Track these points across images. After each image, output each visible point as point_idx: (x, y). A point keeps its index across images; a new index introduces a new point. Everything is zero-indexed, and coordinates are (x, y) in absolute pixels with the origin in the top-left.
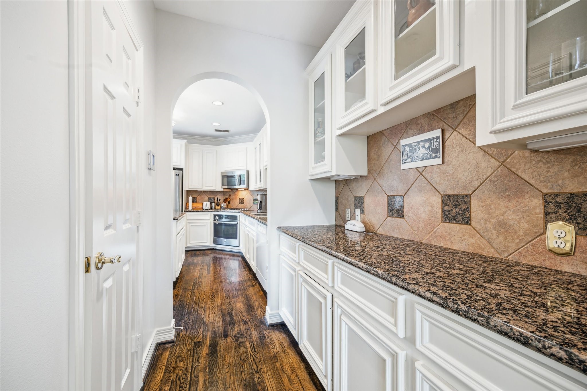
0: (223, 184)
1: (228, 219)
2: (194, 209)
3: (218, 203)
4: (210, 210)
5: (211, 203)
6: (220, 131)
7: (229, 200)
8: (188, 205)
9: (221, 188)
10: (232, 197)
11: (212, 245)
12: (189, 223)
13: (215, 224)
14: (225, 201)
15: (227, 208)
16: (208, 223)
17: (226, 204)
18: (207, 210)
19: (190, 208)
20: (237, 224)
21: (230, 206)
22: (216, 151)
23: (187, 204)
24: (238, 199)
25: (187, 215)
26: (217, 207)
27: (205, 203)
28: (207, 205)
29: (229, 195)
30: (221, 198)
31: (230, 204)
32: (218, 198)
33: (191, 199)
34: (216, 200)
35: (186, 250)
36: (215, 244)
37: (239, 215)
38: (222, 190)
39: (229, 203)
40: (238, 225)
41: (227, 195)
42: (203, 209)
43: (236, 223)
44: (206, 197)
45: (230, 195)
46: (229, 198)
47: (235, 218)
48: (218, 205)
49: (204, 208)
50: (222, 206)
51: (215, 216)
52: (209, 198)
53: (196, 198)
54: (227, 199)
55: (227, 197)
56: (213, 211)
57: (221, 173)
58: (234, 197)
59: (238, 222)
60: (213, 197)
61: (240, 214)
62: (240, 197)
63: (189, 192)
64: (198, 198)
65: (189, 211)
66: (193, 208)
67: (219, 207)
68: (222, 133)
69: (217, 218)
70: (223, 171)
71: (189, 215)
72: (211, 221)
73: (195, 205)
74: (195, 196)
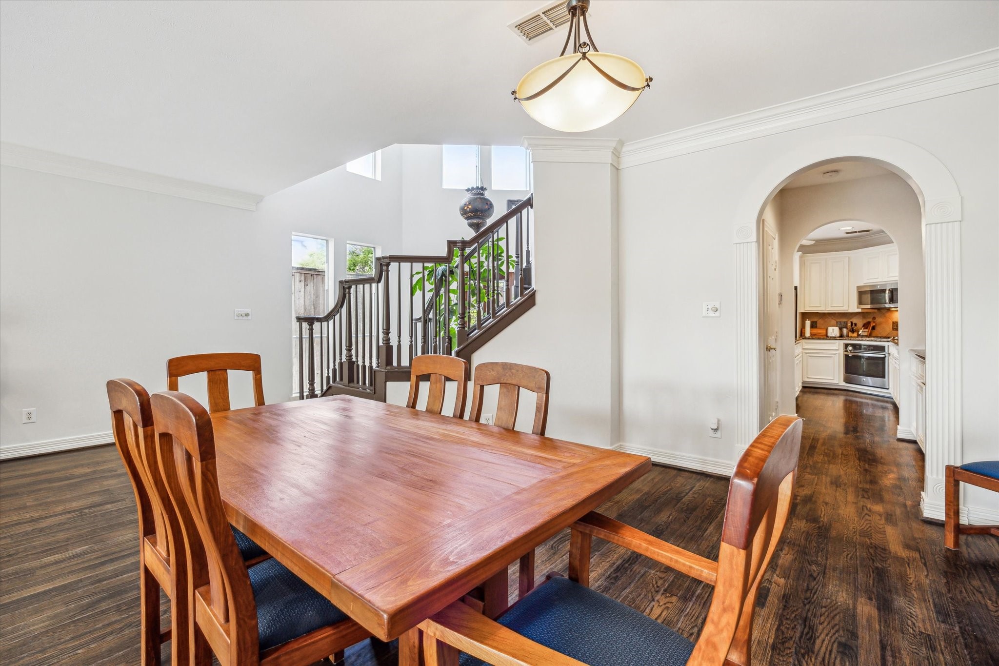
0: (860, 302)
1: (869, 350)
2: (813, 337)
3: (853, 328)
4: (838, 338)
5: (841, 329)
6: (856, 232)
7: (873, 324)
8: (805, 330)
9: (858, 308)
10: (878, 320)
11: (843, 384)
12: (806, 353)
13: (847, 357)
14: (866, 326)
15: (870, 336)
16: (835, 354)
17: (867, 330)
18: (834, 338)
19: (808, 334)
20: (885, 357)
21: (875, 333)
22: (849, 258)
23: (803, 330)
24: (892, 323)
25: (804, 343)
26: (850, 334)
27: (830, 329)
28: (834, 331)
29: (872, 317)
30: (859, 322)
31: (874, 331)
32: (852, 323)
33: (808, 323)
34: (849, 324)
35: (803, 385)
36: (846, 383)
37: (888, 346)
38: (860, 310)
39: (874, 328)
40: (886, 359)
41: (869, 318)
42: (827, 337)
43: (883, 356)
44: (833, 320)
45: (874, 318)
46: (874, 322)
47: (882, 349)
48: (853, 331)
49: (829, 335)
50: (860, 332)
51: (846, 345)
52: (837, 322)
53: (816, 322)
54: (869, 323)
55: (870, 320)
56: (843, 339)
57: (858, 287)
58: (884, 320)
59: (887, 355)
60: (845, 320)
61: (890, 344)
62: (895, 320)
63: (805, 316)
64: (820, 322)
65: (805, 338)
66: (812, 335)
67: (855, 334)
68: (858, 233)
69: (850, 348)
70: (862, 284)
71: (806, 343)
72: (841, 351)
73: (815, 331)
74: (815, 320)
